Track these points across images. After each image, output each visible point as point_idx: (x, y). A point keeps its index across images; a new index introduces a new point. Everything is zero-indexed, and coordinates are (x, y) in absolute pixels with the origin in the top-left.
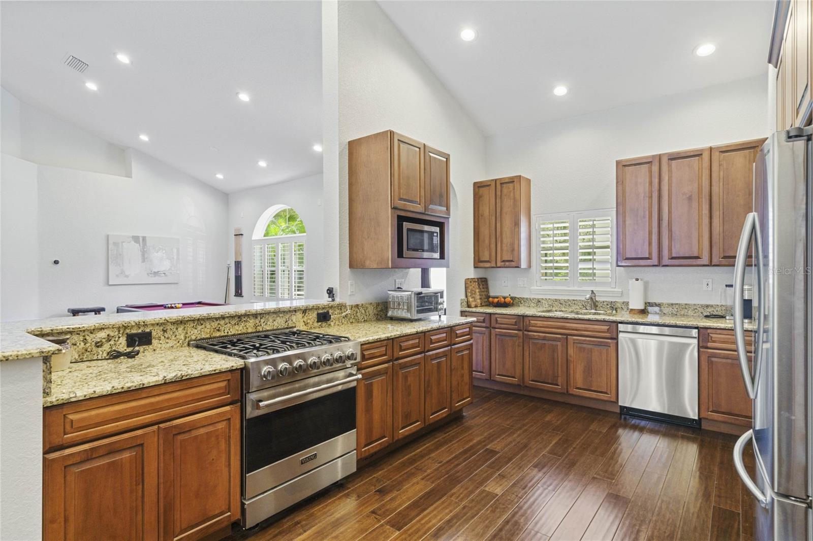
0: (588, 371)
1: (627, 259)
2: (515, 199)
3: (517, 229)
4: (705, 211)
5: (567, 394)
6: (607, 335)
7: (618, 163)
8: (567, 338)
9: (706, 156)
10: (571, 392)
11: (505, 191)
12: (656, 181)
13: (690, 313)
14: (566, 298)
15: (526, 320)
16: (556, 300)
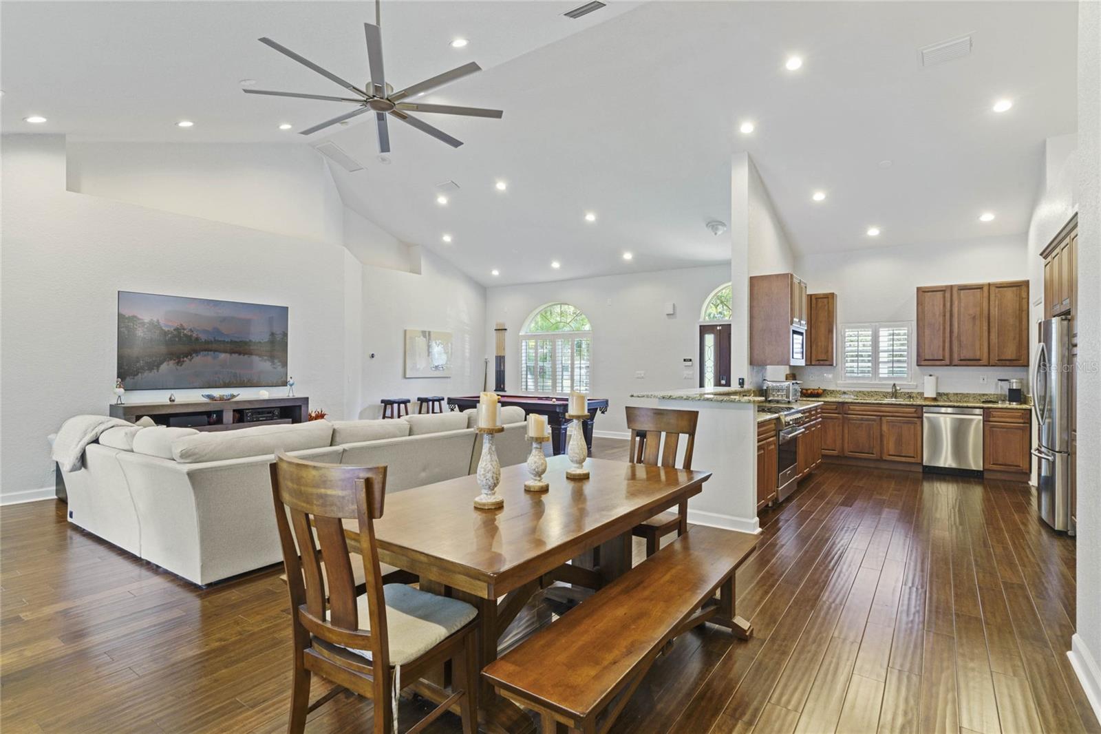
0: (899, 442)
1: (925, 360)
2: (829, 311)
3: (830, 336)
4: (985, 328)
5: (881, 460)
6: (915, 415)
7: (918, 289)
8: (881, 419)
9: (986, 289)
10: (884, 458)
11: (820, 305)
12: (948, 304)
13: (971, 399)
14: (869, 390)
15: (846, 406)
16: (860, 392)
